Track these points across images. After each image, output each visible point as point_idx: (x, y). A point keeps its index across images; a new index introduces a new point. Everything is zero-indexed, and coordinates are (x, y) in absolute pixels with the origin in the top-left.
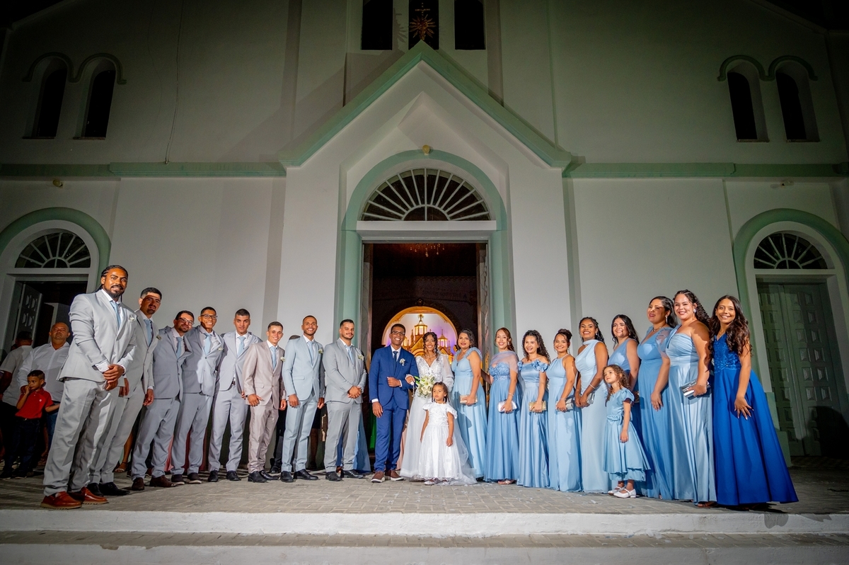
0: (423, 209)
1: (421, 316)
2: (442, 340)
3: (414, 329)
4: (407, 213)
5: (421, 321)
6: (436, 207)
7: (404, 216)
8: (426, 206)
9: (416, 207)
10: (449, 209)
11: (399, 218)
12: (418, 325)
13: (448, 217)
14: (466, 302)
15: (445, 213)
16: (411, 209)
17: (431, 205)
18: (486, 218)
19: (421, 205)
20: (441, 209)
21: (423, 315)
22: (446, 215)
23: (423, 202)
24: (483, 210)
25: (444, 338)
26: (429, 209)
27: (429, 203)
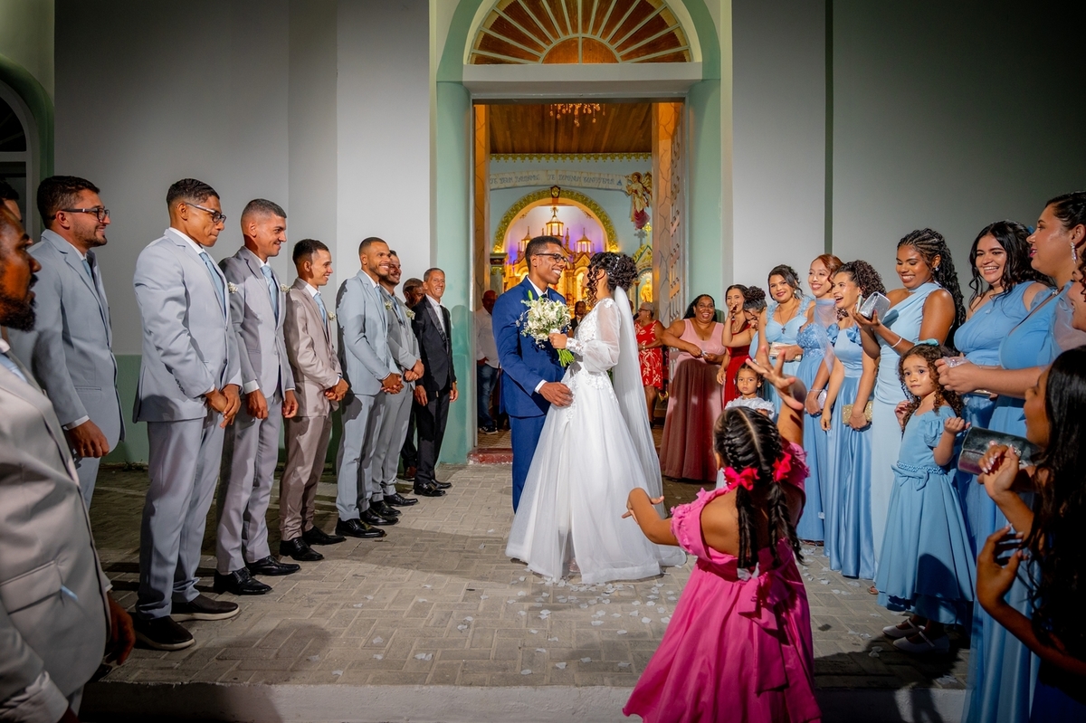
0: (574, 41)
1: (554, 209)
2: (584, 243)
3: (545, 227)
4: (548, 48)
5: (554, 216)
6: (597, 38)
7: (543, 55)
8: (580, 35)
9: (563, 38)
10: (620, 42)
11: (534, 58)
12: (551, 223)
13: (618, 55)
14: (621, 190)
15: (612, 48)
16: (555, 42)
17: (588, 35)
18: (680, 58)
19: (571, 35)
20: (605, 42)
21: (558, 207)
22: (615, 52)
23: (575, 28)
24: (677, 44)
25: (587, 240)
26: (587, 42)
27: (585, 29)
